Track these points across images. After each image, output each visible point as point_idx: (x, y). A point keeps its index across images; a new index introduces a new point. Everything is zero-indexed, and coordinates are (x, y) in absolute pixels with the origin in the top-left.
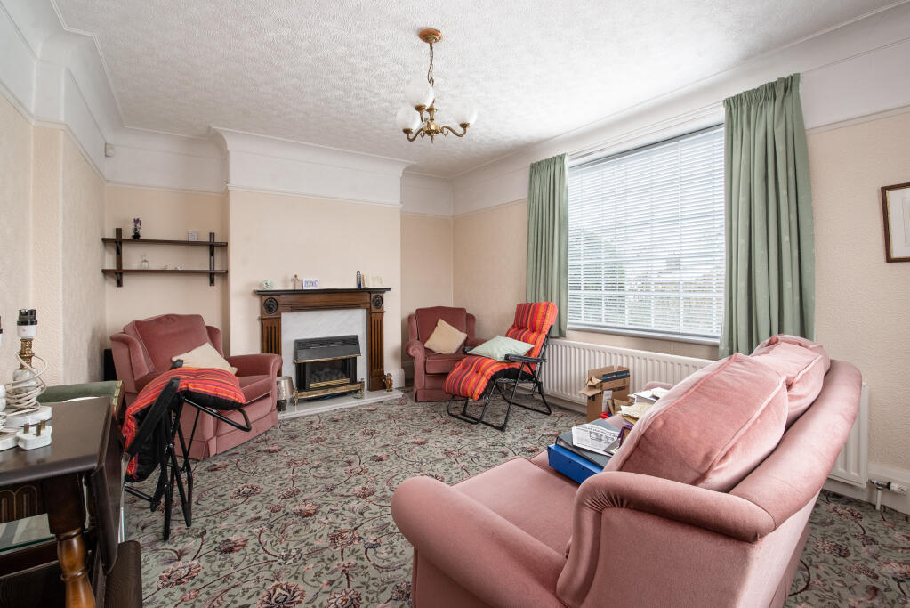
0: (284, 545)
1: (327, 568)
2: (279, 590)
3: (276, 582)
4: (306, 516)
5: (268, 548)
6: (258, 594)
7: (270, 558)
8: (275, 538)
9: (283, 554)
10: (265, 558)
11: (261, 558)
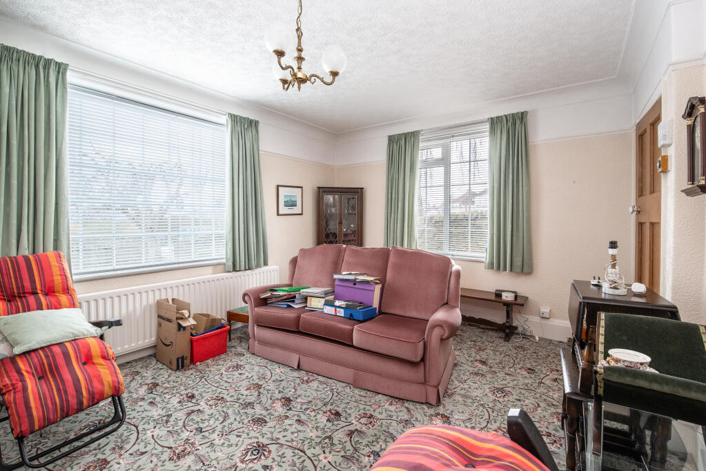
0: (476, 411)
1: (470, 388)
2: (498, 395)
3: (497, 399)
4: (446, 416)
5: (486, 416)
6: (509, 401)
7: (490, 410)
8: (478, 419)
9: (481, 408)
10: (493, 412)
11: (495, 414)
